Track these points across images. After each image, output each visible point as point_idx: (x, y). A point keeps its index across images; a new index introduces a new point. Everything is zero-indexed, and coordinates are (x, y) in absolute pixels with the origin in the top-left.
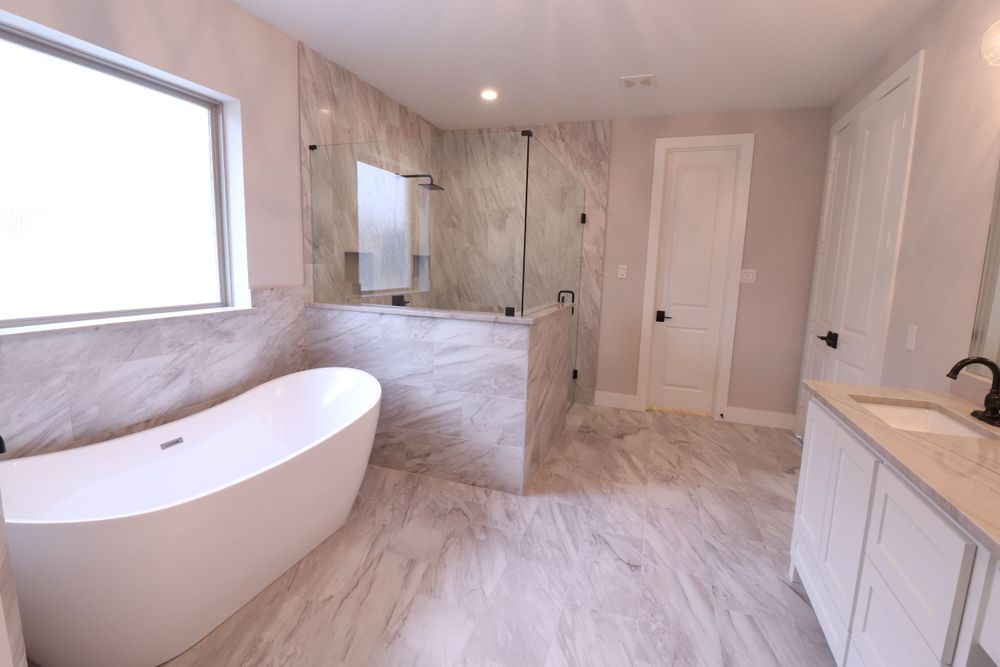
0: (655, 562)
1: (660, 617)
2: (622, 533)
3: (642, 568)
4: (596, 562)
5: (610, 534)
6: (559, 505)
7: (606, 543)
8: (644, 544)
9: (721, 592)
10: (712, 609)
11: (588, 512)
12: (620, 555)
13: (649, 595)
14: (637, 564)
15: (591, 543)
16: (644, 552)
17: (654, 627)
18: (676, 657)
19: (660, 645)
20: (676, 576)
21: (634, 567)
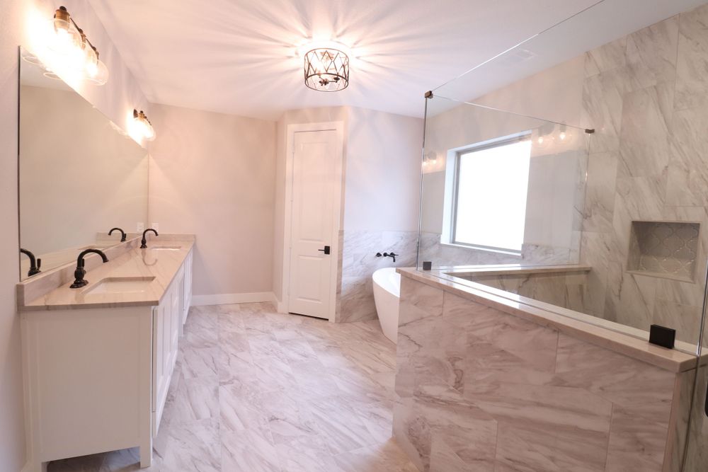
0: (260, 429)
1: (251, 398)
2: (293, 443)
3: (267, 420)
4: (298, 411)
5: (302, 436)
6: (361, 446)
7: (300, 428)
8: (272, 440)
9: (214, 426)
10: (221, 414)
11: (333, 451)
12: (285, 423)
13: (259, 406)
14: (272, 422)
15: (308, 422)
16: (270, 433)
17: (253, 394)
18: (241, 387)
19: (248, 388)
20: (245, 425)
21: (273, 419)
